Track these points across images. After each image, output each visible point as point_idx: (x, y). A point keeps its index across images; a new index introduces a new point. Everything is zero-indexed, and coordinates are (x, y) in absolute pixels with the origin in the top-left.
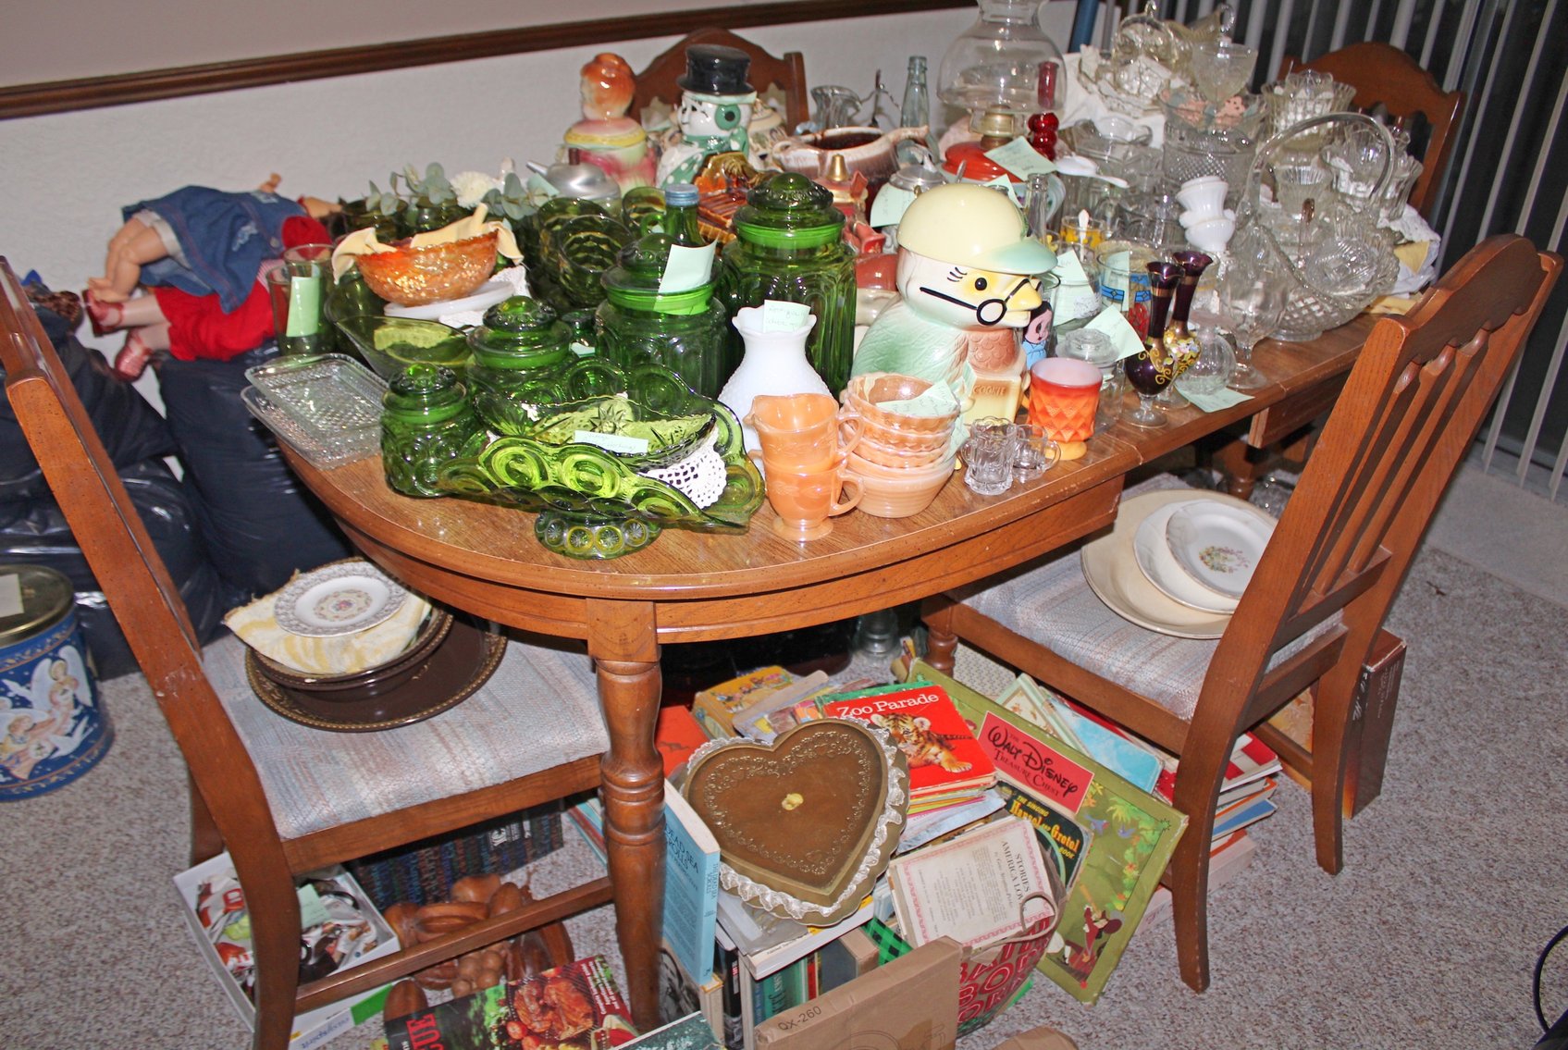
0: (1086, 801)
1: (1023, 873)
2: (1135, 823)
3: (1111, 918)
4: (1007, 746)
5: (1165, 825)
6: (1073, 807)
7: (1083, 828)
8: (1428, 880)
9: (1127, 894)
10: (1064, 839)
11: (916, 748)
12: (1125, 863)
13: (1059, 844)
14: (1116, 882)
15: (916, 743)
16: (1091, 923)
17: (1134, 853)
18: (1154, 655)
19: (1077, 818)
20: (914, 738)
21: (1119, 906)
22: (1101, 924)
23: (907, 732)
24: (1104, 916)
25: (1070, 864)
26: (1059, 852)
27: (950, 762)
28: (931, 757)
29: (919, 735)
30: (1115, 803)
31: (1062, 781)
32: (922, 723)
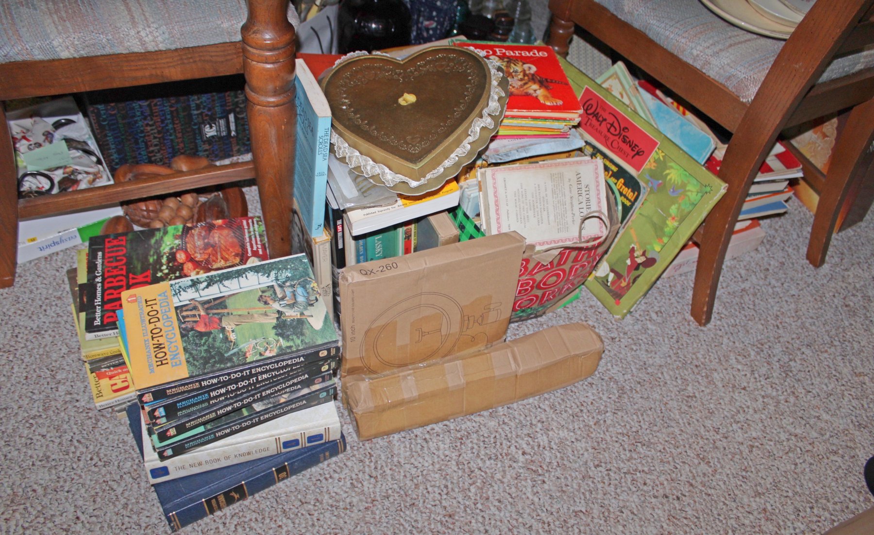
0: (649, 164)
1: (588, 200)
2: (684, 185)
3: (649, 256)
4: (596, 115)
5: (708, 189)
6: (638, 168)
7: (642, 184)
9: (665, 240)
10: (626, 191)
11: (520, 83)
12: (670, 215)
13: (621, 194)
14: (659, 230)
15: (521, 80)
16: (632, 258)
17: (678, 209)
18: (731, 46)
19: (639, 176)
20: (521, 76)
21: (657, 248)
22: (640, 260)
23: (516, 72)
24: (644, 254)
25: (626, 210)
26: (620, 199)
27: (546, 97)
28: (531, 91)
29: (525, 75)
30: (672, 167)
31: (633, 146)
32: (530, 68)
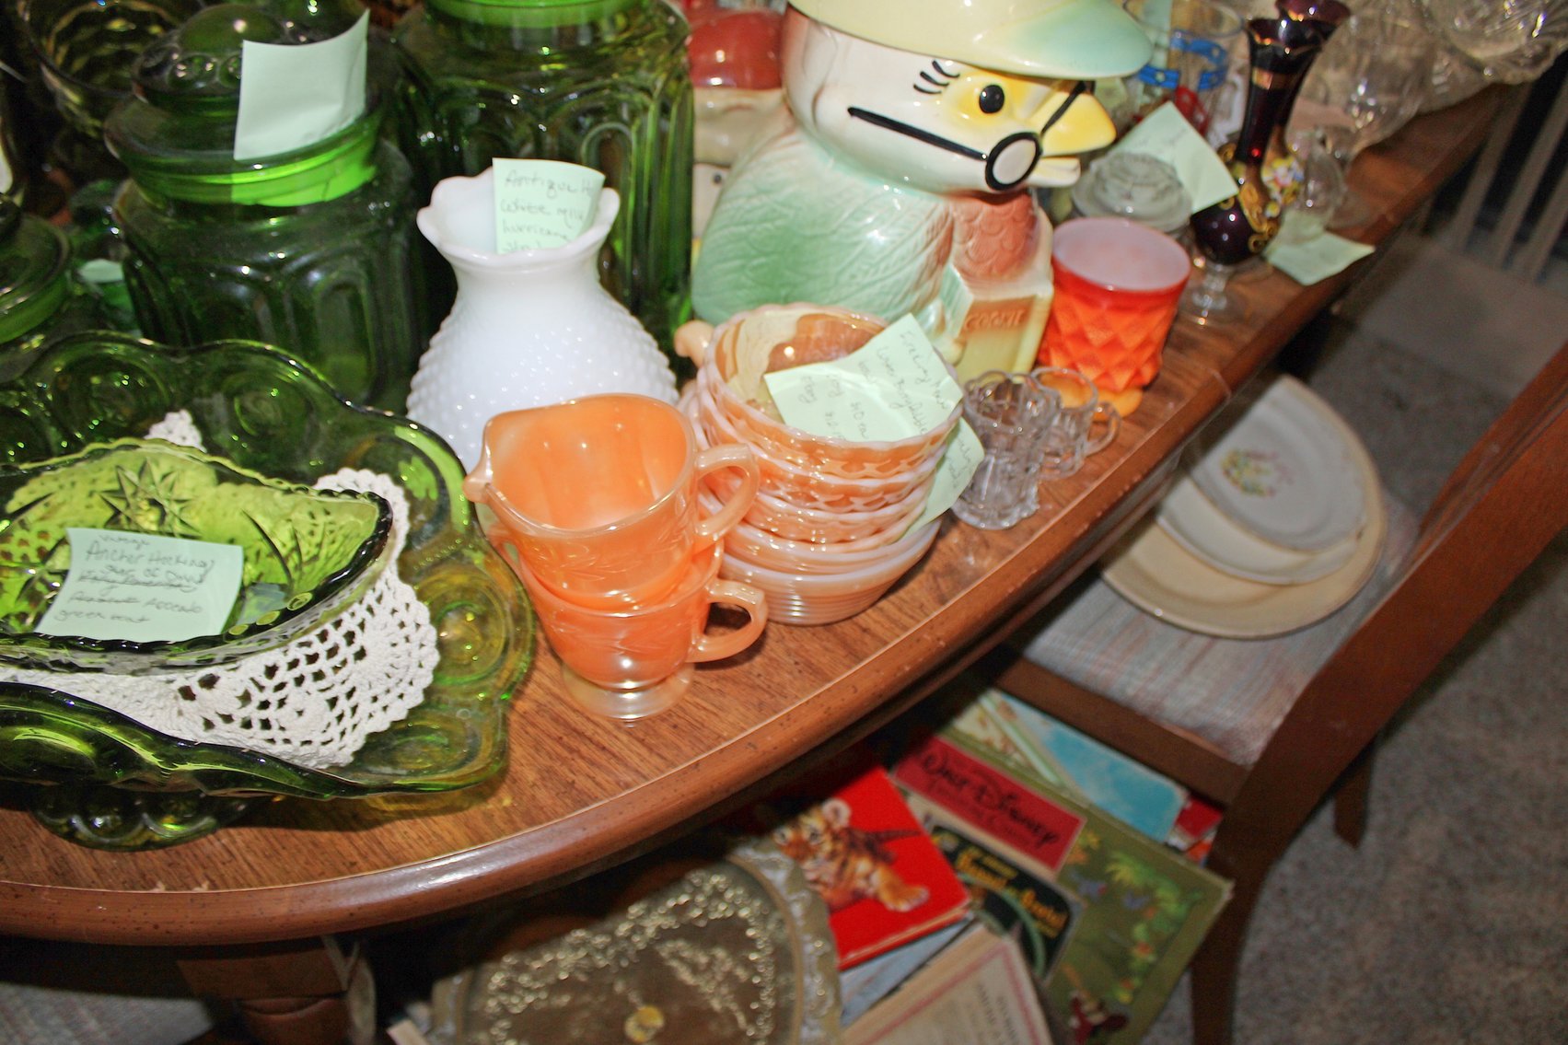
0: (1073, 853)
2: (1148, 891)
3: (1113, 1010)
4: (946, 773)
5: (1198, 896)
6: (1051, 861)
7: (1070, 895)
8: (1469, 839)
9: (1136, 982)
10: (1042, 910)
12: (1134, 943)
13: (1034, 916)
14: (1119, 964)
15: (833, 855)
16: (1082, 1017)
17: (1150, 930)
19: (1061, 878)
20: (827, 847)
21: (1124, 996)
22: (1097, 1018)
23: (814, 835)
24: (1101, 1007)
25: (1052, 945)
26: (1034, 927)
27: (892, 888)
28: (860, 884)
29: (835, 837)
30: (1116, 861)
31: (1034, 827)
32: (836, 812)
